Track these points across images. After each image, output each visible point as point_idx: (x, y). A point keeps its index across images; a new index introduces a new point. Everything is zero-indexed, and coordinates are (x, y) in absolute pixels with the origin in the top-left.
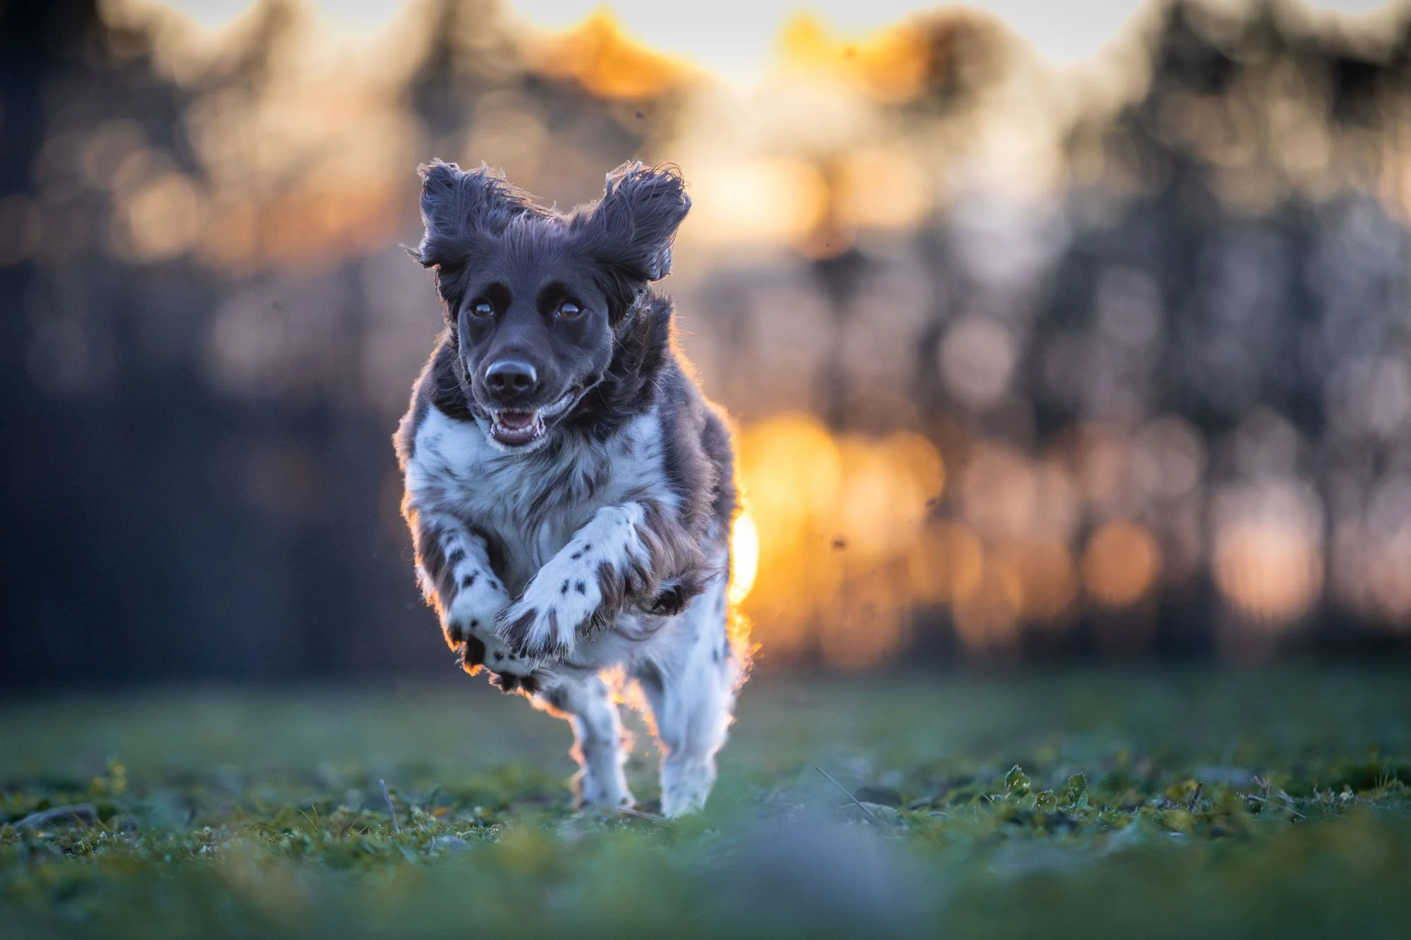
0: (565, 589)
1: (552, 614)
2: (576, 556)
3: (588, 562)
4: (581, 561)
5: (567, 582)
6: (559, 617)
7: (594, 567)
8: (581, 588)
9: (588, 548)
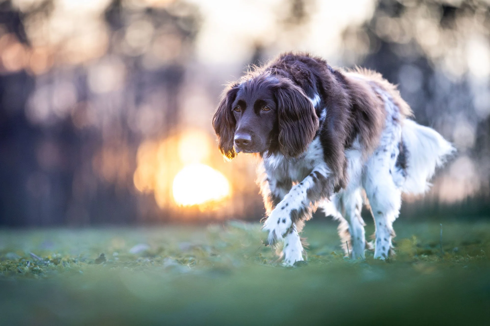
0: (279, 222)
1: (274, 232)
2: (283, 208)
3: (287, 211)
4: (284, 210)
5: (279, 219)
6: (277, 232)
7: (289, 212)
8: (284, 221)
9: (287, 205)
